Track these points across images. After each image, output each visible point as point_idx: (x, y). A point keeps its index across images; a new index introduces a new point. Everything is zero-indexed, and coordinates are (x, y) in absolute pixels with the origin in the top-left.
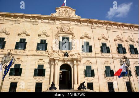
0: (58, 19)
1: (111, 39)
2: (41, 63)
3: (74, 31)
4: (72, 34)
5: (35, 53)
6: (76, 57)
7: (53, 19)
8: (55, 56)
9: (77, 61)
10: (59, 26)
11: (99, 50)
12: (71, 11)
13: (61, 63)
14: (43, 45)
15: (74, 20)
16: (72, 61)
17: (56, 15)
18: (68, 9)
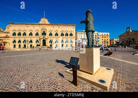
0: (41, 24)
1: (60, 31)
2: (37, 39)
3: (47, 29)
4: (46, 30)
5: (35, 36)
6: (47, 37)
7: (40, 25)
8: (41, 38)
9: (47, 39)
10: (42, 27)
11: (54, 35)
12: (46, 20)
13: (42, 40)
14: (37, 34)
15: (47, 25)
16: (46, 39)
17: (41, 22)
18: (45, 19)
